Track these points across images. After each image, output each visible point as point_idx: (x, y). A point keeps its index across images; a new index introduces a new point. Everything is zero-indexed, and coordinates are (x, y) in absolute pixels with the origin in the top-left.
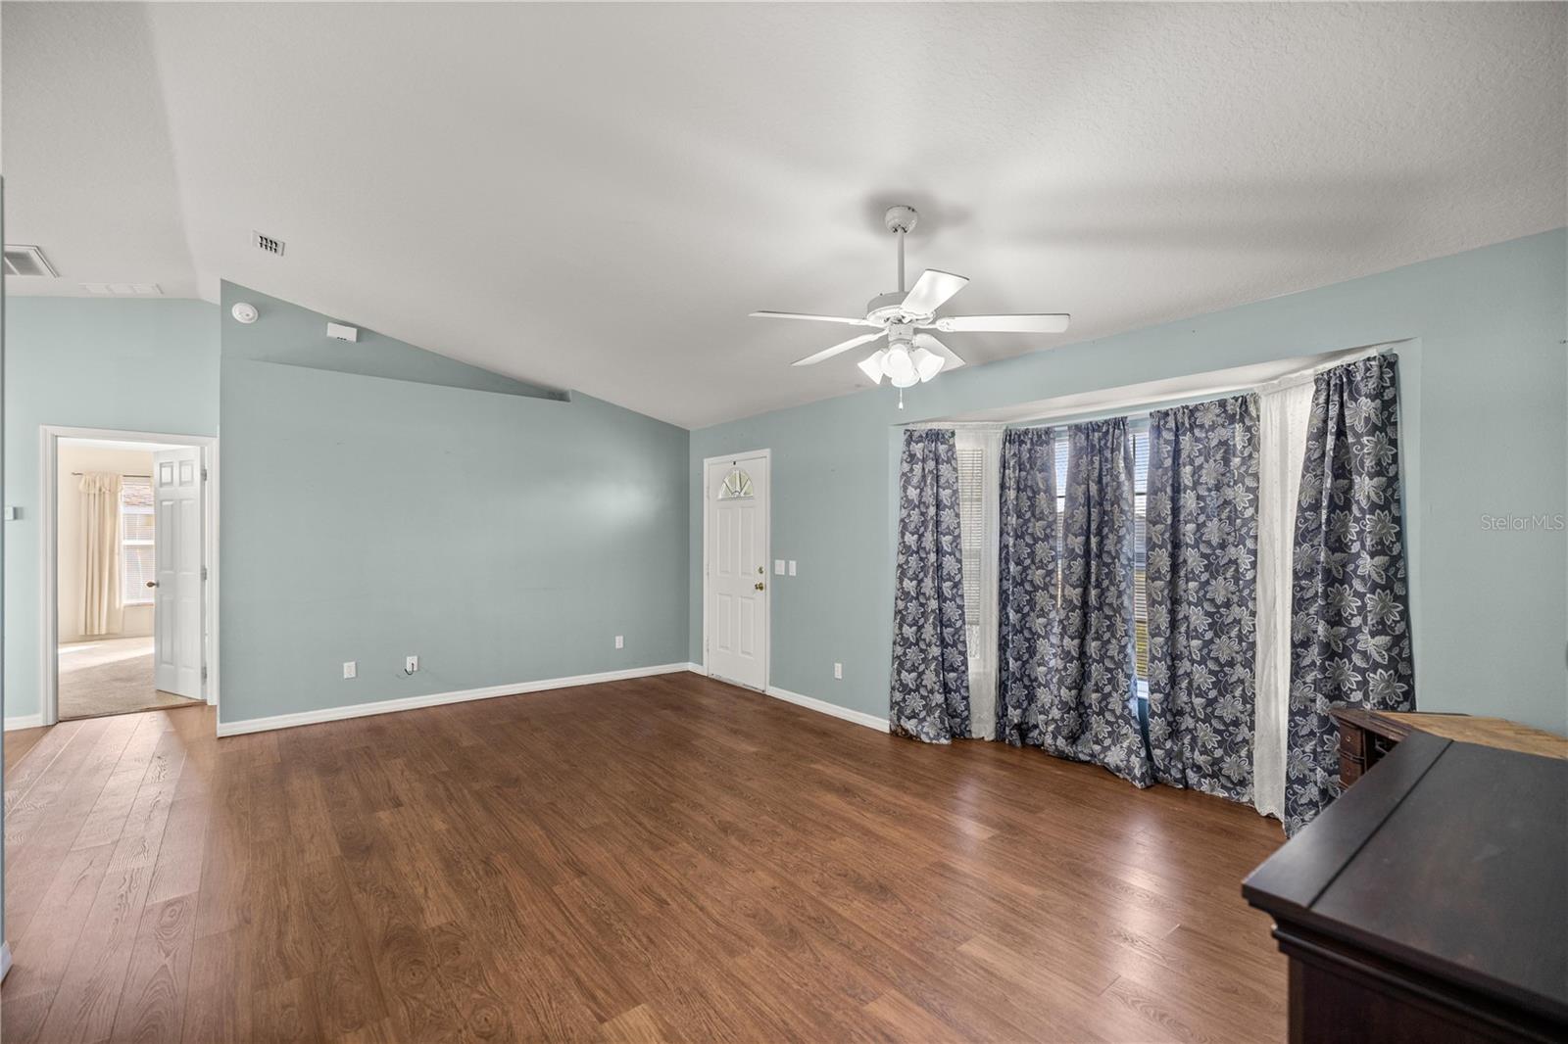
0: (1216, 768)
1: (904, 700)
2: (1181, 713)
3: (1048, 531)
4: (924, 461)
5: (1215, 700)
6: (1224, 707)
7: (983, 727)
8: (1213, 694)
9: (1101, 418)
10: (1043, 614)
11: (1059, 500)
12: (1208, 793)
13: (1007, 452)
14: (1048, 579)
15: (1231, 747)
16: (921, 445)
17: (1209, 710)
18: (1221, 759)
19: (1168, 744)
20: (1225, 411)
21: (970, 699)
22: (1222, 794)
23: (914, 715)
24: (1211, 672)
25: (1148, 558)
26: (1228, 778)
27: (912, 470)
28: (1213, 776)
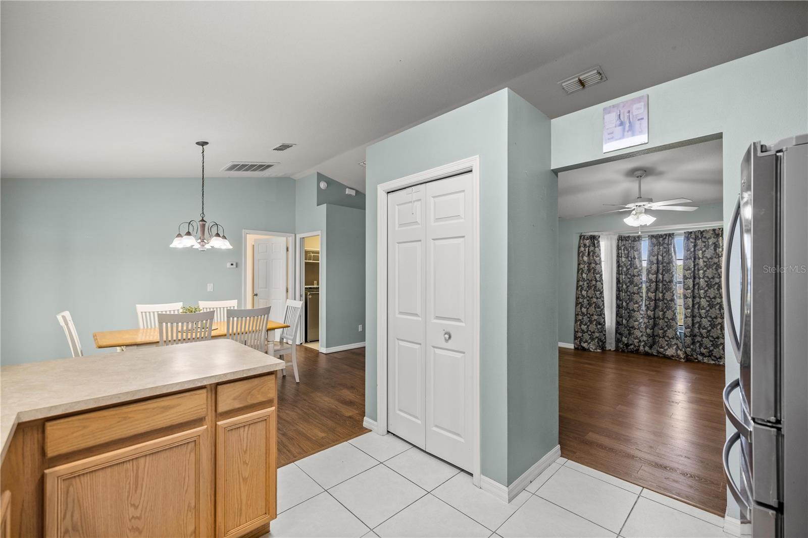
0: (710, 353)
1: (583, 336)
2: (695, 336)
3: (639, 273)
4: (589, 247)
5: (710, 330)
6: (713, 333)
7: (611, 345)
8: (709, 328)
9: (663, 233)
10: (637, 303)
11: (643, 262)
12: (707, 362)
13: (620, 244)
14: (639, 290)
15: (716, 346)
16: (588, 241)
17: (708, 334)
18: (713, 350)
19: (692, 347)
20: (715, 233)
21: (606, 335)
22: (713, 362)
23: (586, 341)
24: (709, 321)
25: (684, 282)
26: (715, 357)
27: (585, 250)
28: (709, 356)
